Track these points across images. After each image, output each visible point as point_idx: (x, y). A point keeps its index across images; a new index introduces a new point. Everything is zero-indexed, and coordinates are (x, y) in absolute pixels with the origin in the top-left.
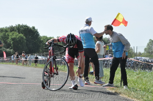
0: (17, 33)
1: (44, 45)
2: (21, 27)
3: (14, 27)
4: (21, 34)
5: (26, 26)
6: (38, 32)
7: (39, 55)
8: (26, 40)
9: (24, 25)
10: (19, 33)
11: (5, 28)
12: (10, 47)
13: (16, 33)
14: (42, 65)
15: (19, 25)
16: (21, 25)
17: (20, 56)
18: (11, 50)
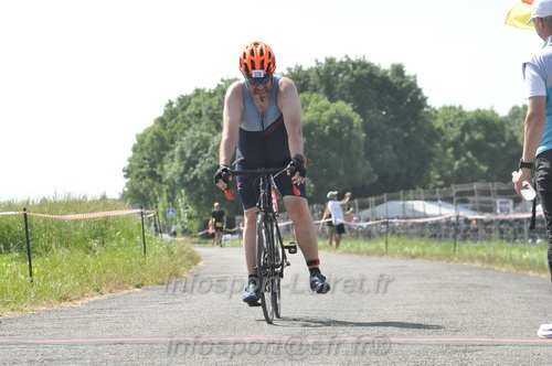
0: (325, 102)
1: (450, 150)
2: (339, 70)
3: (306, 75)
4: (340, 104)
5: (364, 65)
6: (419, 91)
7: (426, 200)
8: (364, 129)
9: (353, 59)
10: (332, 100)
13: (317, 101)
14: (443, 244)
15: (330, 61)
16: (341, 63)
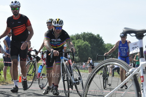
0: (83, 41)
2: (86, 35)
3: (79, 35)
4: (86, 42)
5: (91, 34)
6: (102, 40)
8: (91, 47)
9: (89, 33)
10: (84, 41)
11: (71, 36)
12: (76, 55)
13: (81, 41)
15: (84, 33)
16: (87, 33)
17: (85, 63)
18: (77, 57)
